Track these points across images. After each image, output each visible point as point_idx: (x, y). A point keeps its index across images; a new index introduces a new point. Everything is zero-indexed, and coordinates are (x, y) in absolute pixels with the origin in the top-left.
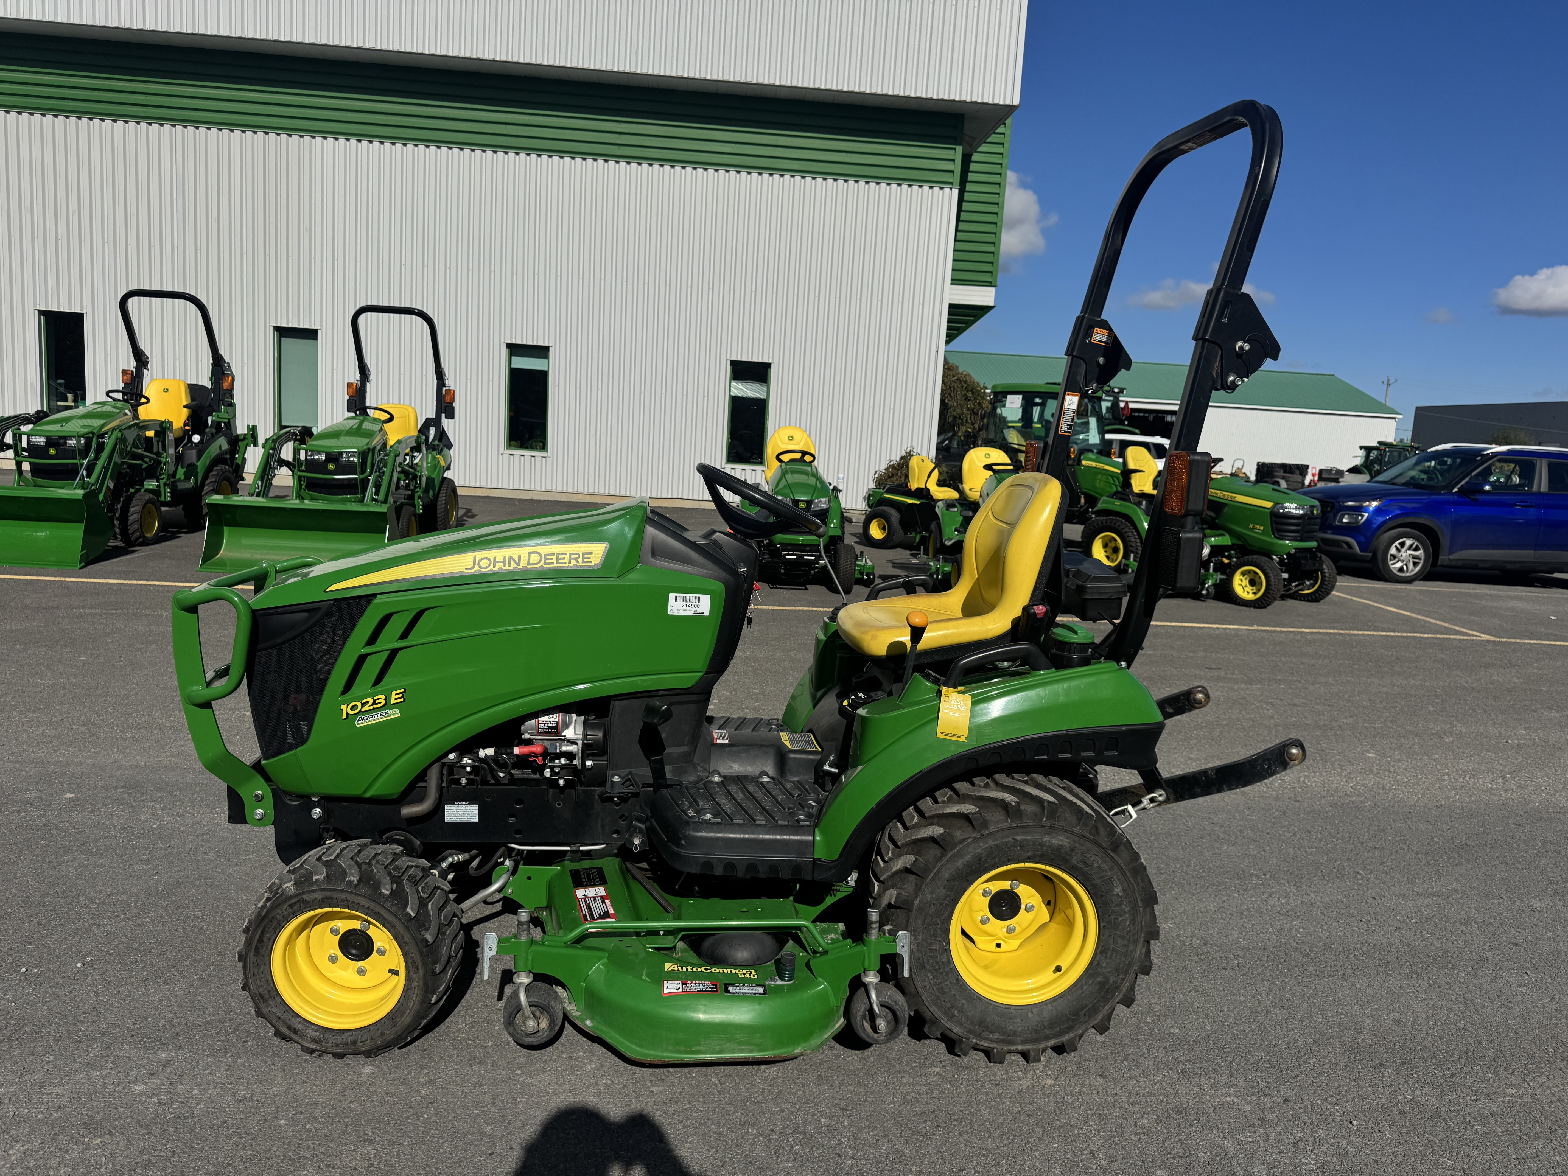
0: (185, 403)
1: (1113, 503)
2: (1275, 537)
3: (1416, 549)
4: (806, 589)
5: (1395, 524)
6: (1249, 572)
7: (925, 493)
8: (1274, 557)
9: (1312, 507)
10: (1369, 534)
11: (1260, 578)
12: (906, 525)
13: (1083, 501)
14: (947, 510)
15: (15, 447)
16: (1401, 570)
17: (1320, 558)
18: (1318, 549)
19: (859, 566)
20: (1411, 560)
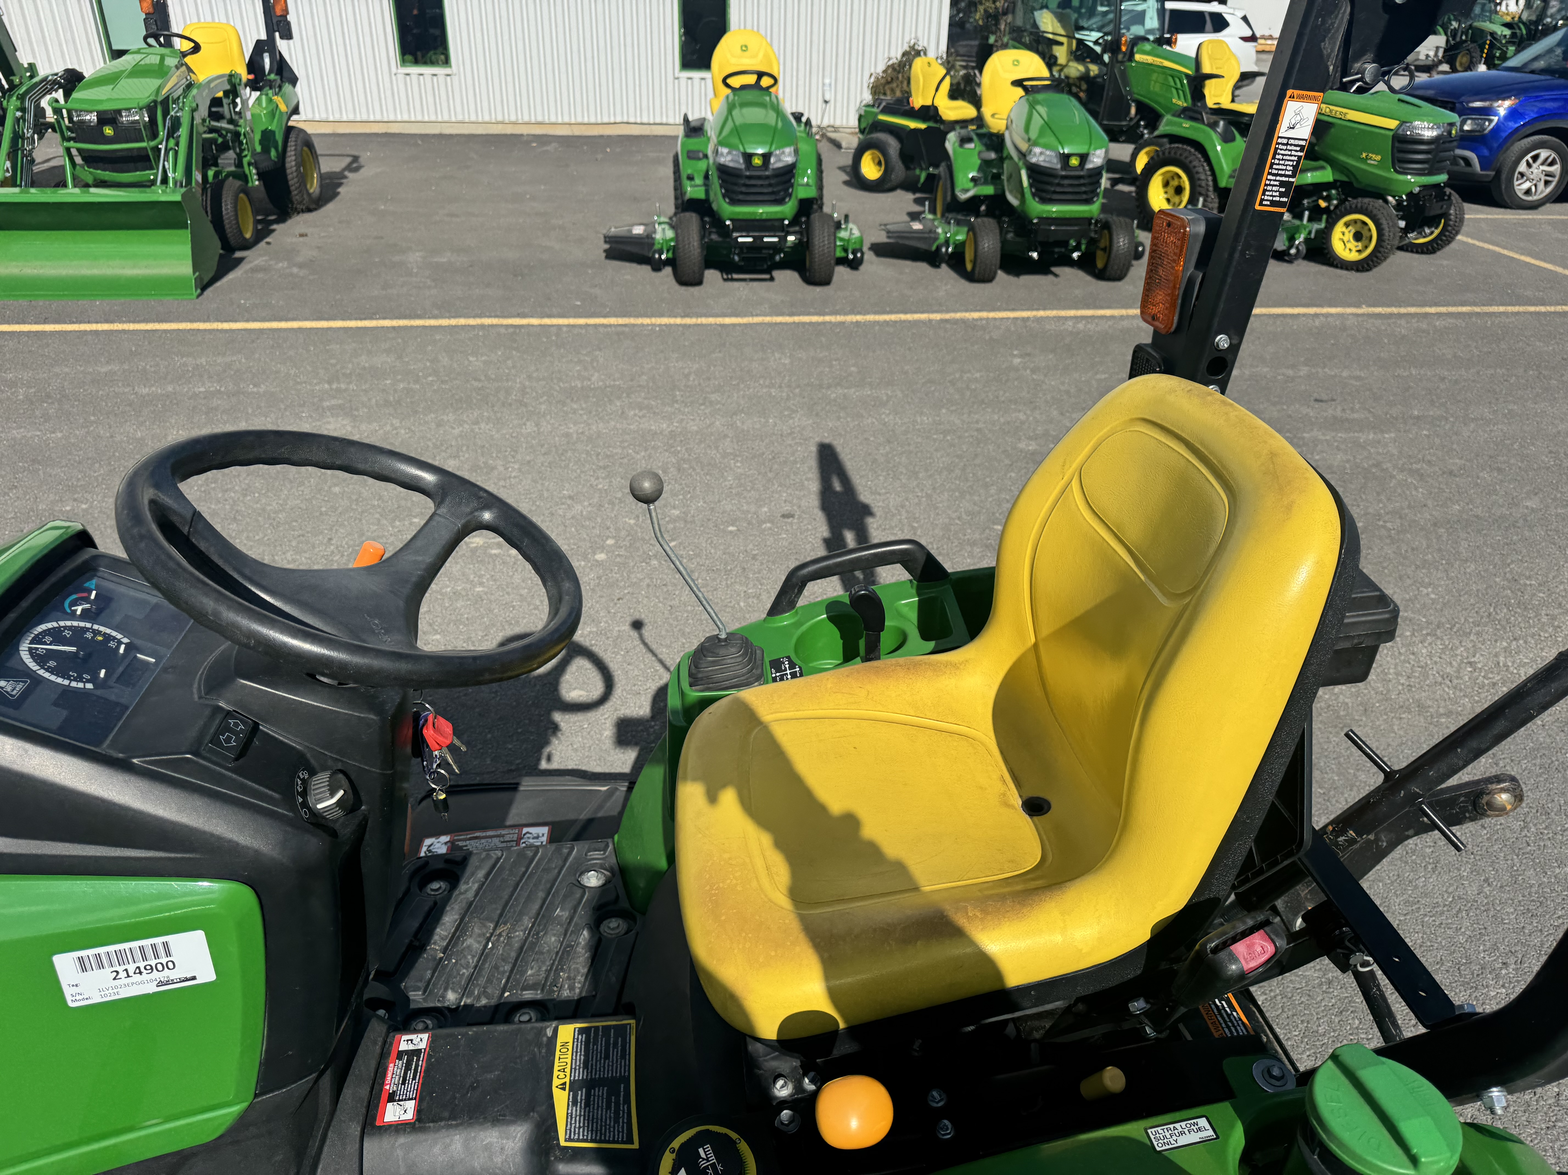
1: (1180, 125)
2: (1396, 171)
3: (1552, 164)
4: (772, 279)
5: (1531, 131)
6: (1355, 221)
7: (932, 113)
8: (1390, 198)
9: (1452, 125)
10: (1495, 145)
11: (1370, 230)
12: (907, 158)
13: (1133, 111)
14: (961, 145)
16: (1528, 192)
17: (1450, 196)
18: (1447, 184)
19: (841, 239)
20: (1543, 178)
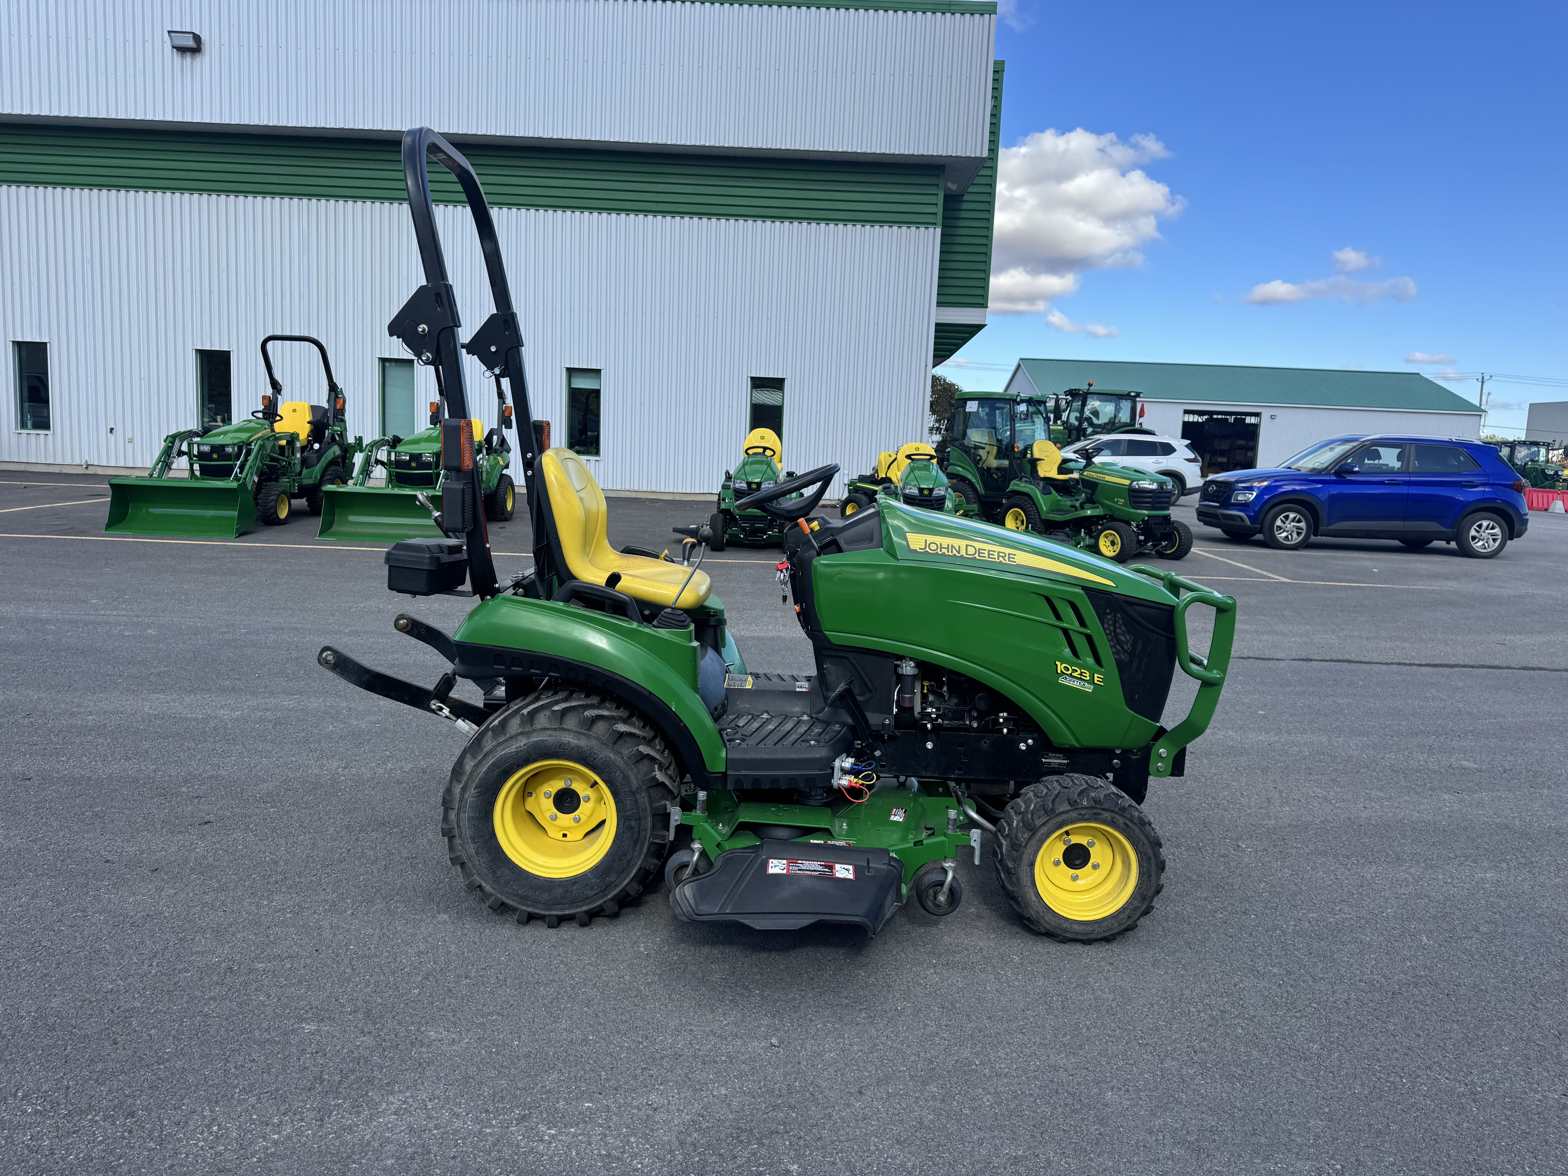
0: (308, 420)
1: (1019, 485)
2: (1134, 507)
3: (1299, 521)
5: (1279, 501)
6: (1111, 535)
8: (1133, 523)
10: (1256, 509)
11: (1117, 539)
15: (189, 454)
16: (1286, 538)
20: (1295, 531)
